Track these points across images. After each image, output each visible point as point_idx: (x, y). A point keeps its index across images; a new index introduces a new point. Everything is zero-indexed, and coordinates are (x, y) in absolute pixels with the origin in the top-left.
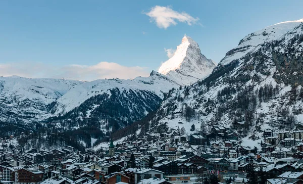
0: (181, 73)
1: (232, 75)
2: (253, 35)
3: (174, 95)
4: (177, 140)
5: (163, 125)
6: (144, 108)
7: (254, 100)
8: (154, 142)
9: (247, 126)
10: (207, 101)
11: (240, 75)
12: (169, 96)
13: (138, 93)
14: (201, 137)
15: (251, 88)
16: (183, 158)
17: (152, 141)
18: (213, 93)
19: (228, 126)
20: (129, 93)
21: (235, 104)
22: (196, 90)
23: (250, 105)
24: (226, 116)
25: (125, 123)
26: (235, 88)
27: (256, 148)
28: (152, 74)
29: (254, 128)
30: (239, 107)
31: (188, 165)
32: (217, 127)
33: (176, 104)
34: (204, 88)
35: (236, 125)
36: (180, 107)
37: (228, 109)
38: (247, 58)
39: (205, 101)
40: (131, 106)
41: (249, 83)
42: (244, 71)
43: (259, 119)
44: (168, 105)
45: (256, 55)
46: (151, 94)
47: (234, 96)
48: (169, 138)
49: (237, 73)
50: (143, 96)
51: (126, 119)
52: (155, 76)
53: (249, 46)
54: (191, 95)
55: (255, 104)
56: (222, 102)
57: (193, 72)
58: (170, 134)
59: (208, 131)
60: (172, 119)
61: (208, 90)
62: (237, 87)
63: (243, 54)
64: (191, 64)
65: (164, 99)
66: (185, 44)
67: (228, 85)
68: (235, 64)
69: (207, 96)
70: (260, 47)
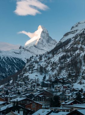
0: (37, 48)
1: (67, 47)
2: (79, 23)
3: (33, 60)
4: (34, 85)
5: (26, 77)
6: (15, 68)
7: (80, 62)
8: (21, 87)
9: (76, 76)
10: (53, 63)
11: (72, 47)
12: (30, 60)
13: (12, 59)
14: (49, 82)
15: (79, 55)
16: (38, 93)
17: (19, 86)
18: (56, 59)
19: (65, 77)
20: (6, 59)
21: (69, 64)
22: (46, 57)
23: (78, 65)
24: (64, 72)
25: (3, 77)
26: (69, 55)
27: (82, 89)
28: (20, 48)
29: (81, 77)
30: (72, 66)
31: (41, 96)
32: (59, 77)
33: (34, 65)
34: (51, 55)
35: (70, 76)
36: (36, 66)
37: (65, 68)
38: (76, 37)
39: (51, 63)
40: (7, 67)
41: (78, 52)
42: (74, 45)
43: (83, 72)
44: (29, 65)
45: (81, 35)
46: (20, 60)
47: (68, 60)
48: (30, 84)
49: (70, 46)
50: (14, 61)
51: (4, 75)
52: (22, 49)
53: (77, 30)
54: (43, 59)
55: (81, 64)
56: (62, 63)
57: (45, 47)
58: (30, 82)
59: (53, 79)
60: (31, 73)
61: (53, 57)
62: (70, 54)
63: (74, 35)
64: (43, 42)
65: (27, 62)
66: (40, 30)
67: (65, 54)
68: (69, 41)
69: (52, 60)
70: (84, 30)
